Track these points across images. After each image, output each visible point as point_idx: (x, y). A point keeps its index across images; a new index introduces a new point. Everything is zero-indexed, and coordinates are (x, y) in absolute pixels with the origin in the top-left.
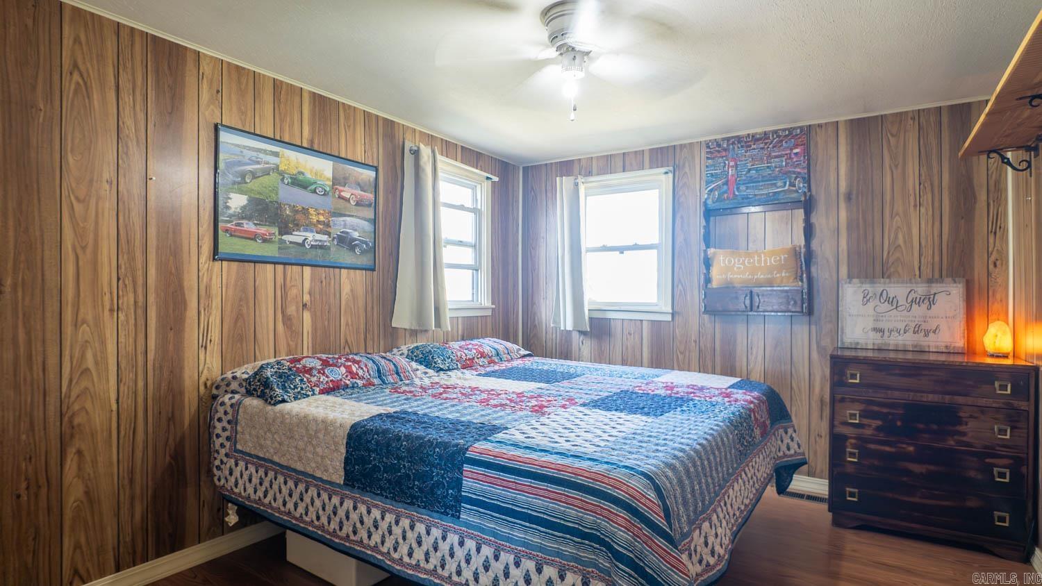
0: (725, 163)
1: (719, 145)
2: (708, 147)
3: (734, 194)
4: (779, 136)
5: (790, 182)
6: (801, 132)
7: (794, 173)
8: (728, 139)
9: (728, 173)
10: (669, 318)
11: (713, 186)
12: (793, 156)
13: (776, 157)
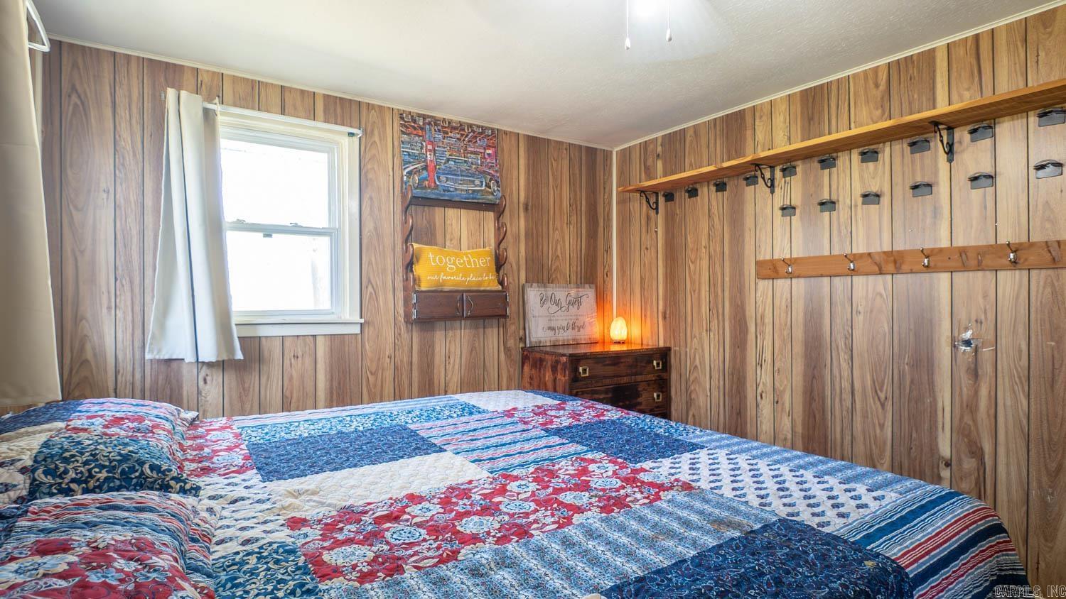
0: (422, 144)
1: (415, 121)
2: (402, 118)
3: (435, 183)
4: (474, 132)
5: (486, 182)
6: (492, 134)
7: (489, 174)
8: (424, 117)
9: (427, 156)
10: (357, 330)
11: (412, 168)
12: (486, 156)
13: (472, 153)
